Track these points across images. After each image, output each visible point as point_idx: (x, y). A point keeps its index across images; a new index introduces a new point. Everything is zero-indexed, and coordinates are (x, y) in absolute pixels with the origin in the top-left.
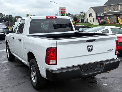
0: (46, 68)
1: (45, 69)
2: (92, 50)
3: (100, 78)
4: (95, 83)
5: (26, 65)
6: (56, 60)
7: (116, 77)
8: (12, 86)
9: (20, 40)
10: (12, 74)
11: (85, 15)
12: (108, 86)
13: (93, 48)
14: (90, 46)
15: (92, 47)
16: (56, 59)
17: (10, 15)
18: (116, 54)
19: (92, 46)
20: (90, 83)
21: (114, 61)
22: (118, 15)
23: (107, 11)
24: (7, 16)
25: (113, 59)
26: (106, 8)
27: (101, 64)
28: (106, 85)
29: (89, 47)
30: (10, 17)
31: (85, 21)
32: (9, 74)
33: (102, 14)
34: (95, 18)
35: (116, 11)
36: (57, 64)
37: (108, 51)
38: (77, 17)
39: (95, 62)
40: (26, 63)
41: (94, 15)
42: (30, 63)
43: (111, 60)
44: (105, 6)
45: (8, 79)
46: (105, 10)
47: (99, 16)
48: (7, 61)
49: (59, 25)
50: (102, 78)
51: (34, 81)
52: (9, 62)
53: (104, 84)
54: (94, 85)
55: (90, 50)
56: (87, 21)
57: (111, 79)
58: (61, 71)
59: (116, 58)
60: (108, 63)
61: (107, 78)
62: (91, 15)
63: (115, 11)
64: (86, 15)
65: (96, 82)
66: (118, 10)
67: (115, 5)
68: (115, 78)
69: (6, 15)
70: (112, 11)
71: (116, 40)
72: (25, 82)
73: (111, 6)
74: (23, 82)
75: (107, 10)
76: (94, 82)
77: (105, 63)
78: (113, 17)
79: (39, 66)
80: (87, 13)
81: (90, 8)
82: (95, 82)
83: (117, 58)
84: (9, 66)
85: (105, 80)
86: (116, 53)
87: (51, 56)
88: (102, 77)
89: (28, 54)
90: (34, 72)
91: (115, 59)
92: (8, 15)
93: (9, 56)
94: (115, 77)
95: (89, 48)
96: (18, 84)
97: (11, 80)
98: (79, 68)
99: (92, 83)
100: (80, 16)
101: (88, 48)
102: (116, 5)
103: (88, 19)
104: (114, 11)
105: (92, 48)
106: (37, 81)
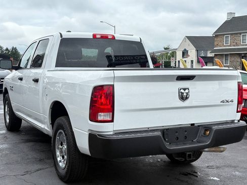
0: (89, 130)
1: (87, 134)
2: (187, 98)
3: (202, 167)
4: (193, 175)
5: (46, 133)
6: (111, 113)
7: (238, 167)
8: (14, 176)
9: (36, 81)
10: (14, 153)
11: (174, 54)
12: (221, 181)
13: (190, 94)
14: (185, 89)
15: (187, 91)
16: (111, 110)
17: (13, 48)
18: (238, 112)
19: (188, 89)
20: (183, 174)
21: (233, 126)
22: (243, 55)
23: (220, 47)
24: (7, 49)
25: (233, 122)
26: (219, 39)
27: (206, 130)
28: (215, 178)
29: (182, 91)
30: (12, 51)
31: (172, 64)
32: (7, 154)
33: (210, 51)
34: (195, 60)
35: (239, 46)
36: (112, 121)
37: (222, 103)
38: (156, 57)
39: (193, 125)
40: (46, 128)
41: (193, 54)
42: (55, 128)
43: (226, 123)
44: (217, 36)
45: (4, 162)
46: (216, 43)
47: (203, 55)
48: (4, 132)
49: (118, 56)
50: (208, 167)
51: (62, 165)
52: (9, 133)
53: (212, 178)
54: (190, 178)
55: (183, 98)
56: (177, 66)
57: (226, 169)
58: (121, 137)
59: (239, 121)
60: (221, 127)
61: (218, 167)
62: (185, 53)
63: (237, 45)
64: (176, 53)
65: (195, 174)
66: (243, 45)
67: (237, 34)
68: (235, 167)
69: (5, 48)
70: (230, 46)
71: (238, 82)
72: (40, 170)
73: (229, 35)
74: (37, 169)
75: (220, 43)
76: (190, 174)
77: (215, 128)
78: (233, 59)
79: (74, 129)
80: (176, 49)
81: (185, 38)
82: (192, 173)
83: (241, 121)
84: (7, 140)
85: (215, 171)
86: (239, 110)
87: (102, 104)
88: (207, 165)
89: (50, 108)
90: (61, 146)
91: (236, 121)
92: (9, 49)
93: (8, 121)
94: (236, 165)
95: (182, 93)
96: (27, 172)
97: (10, 164)
98: (160, 133)
99: (186, 174)
100: (162, 56)
101: (180, 94)
102: (240, 34)
103: (179, 61)
104: (234, 46)
105: (187, 93)
106: (68, 164)
